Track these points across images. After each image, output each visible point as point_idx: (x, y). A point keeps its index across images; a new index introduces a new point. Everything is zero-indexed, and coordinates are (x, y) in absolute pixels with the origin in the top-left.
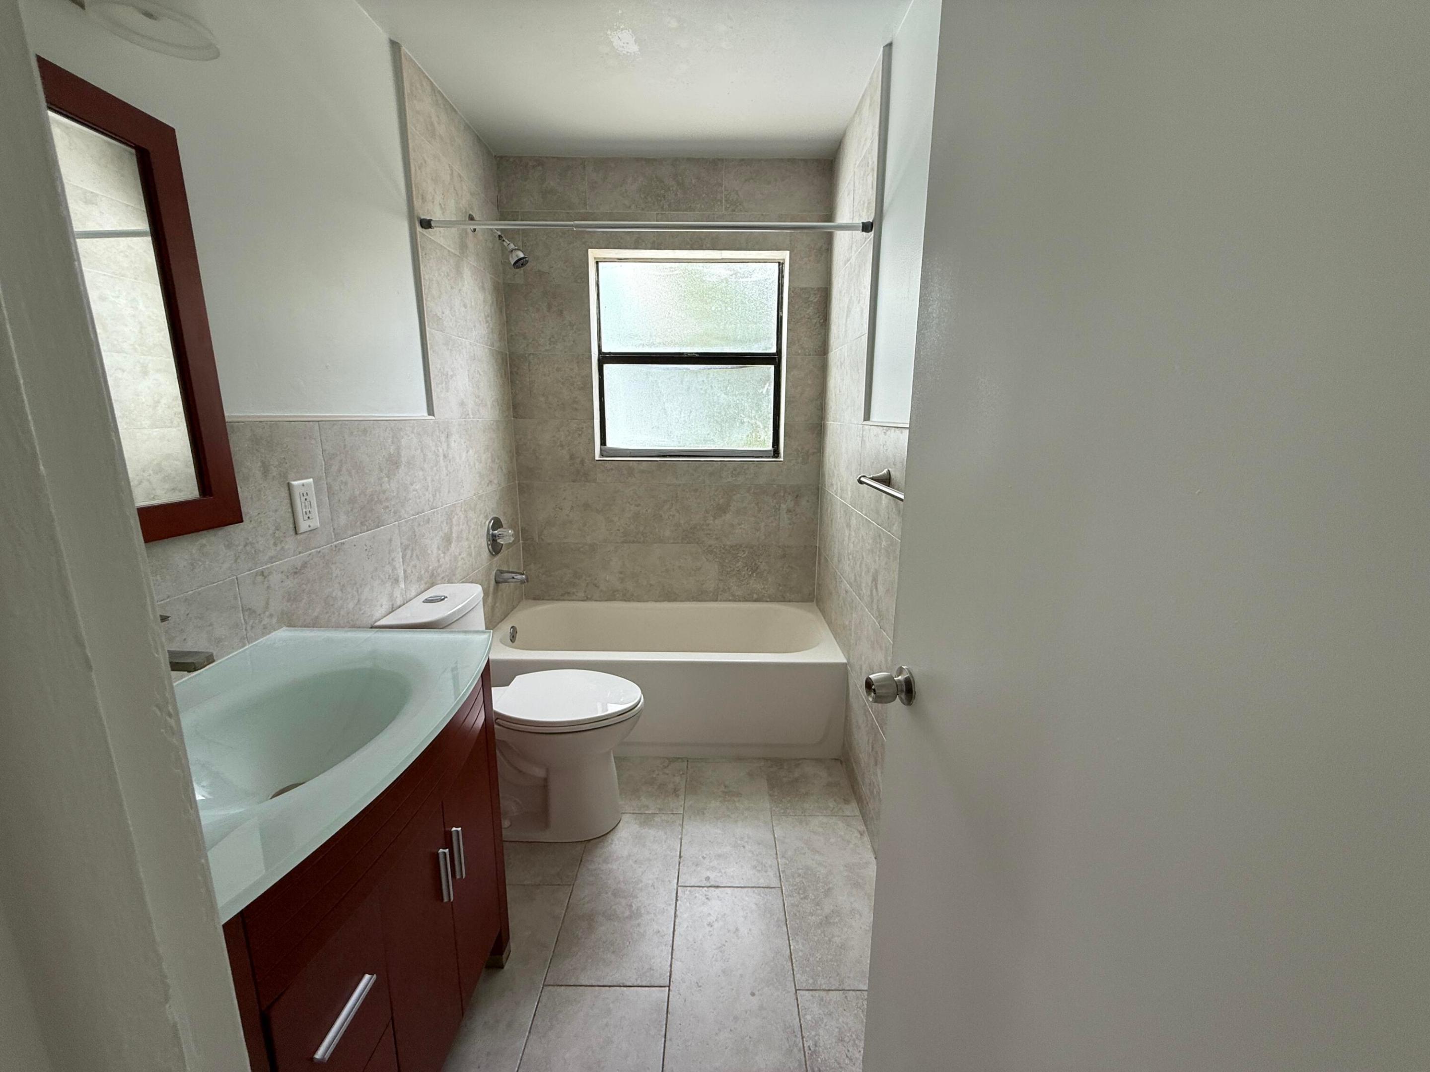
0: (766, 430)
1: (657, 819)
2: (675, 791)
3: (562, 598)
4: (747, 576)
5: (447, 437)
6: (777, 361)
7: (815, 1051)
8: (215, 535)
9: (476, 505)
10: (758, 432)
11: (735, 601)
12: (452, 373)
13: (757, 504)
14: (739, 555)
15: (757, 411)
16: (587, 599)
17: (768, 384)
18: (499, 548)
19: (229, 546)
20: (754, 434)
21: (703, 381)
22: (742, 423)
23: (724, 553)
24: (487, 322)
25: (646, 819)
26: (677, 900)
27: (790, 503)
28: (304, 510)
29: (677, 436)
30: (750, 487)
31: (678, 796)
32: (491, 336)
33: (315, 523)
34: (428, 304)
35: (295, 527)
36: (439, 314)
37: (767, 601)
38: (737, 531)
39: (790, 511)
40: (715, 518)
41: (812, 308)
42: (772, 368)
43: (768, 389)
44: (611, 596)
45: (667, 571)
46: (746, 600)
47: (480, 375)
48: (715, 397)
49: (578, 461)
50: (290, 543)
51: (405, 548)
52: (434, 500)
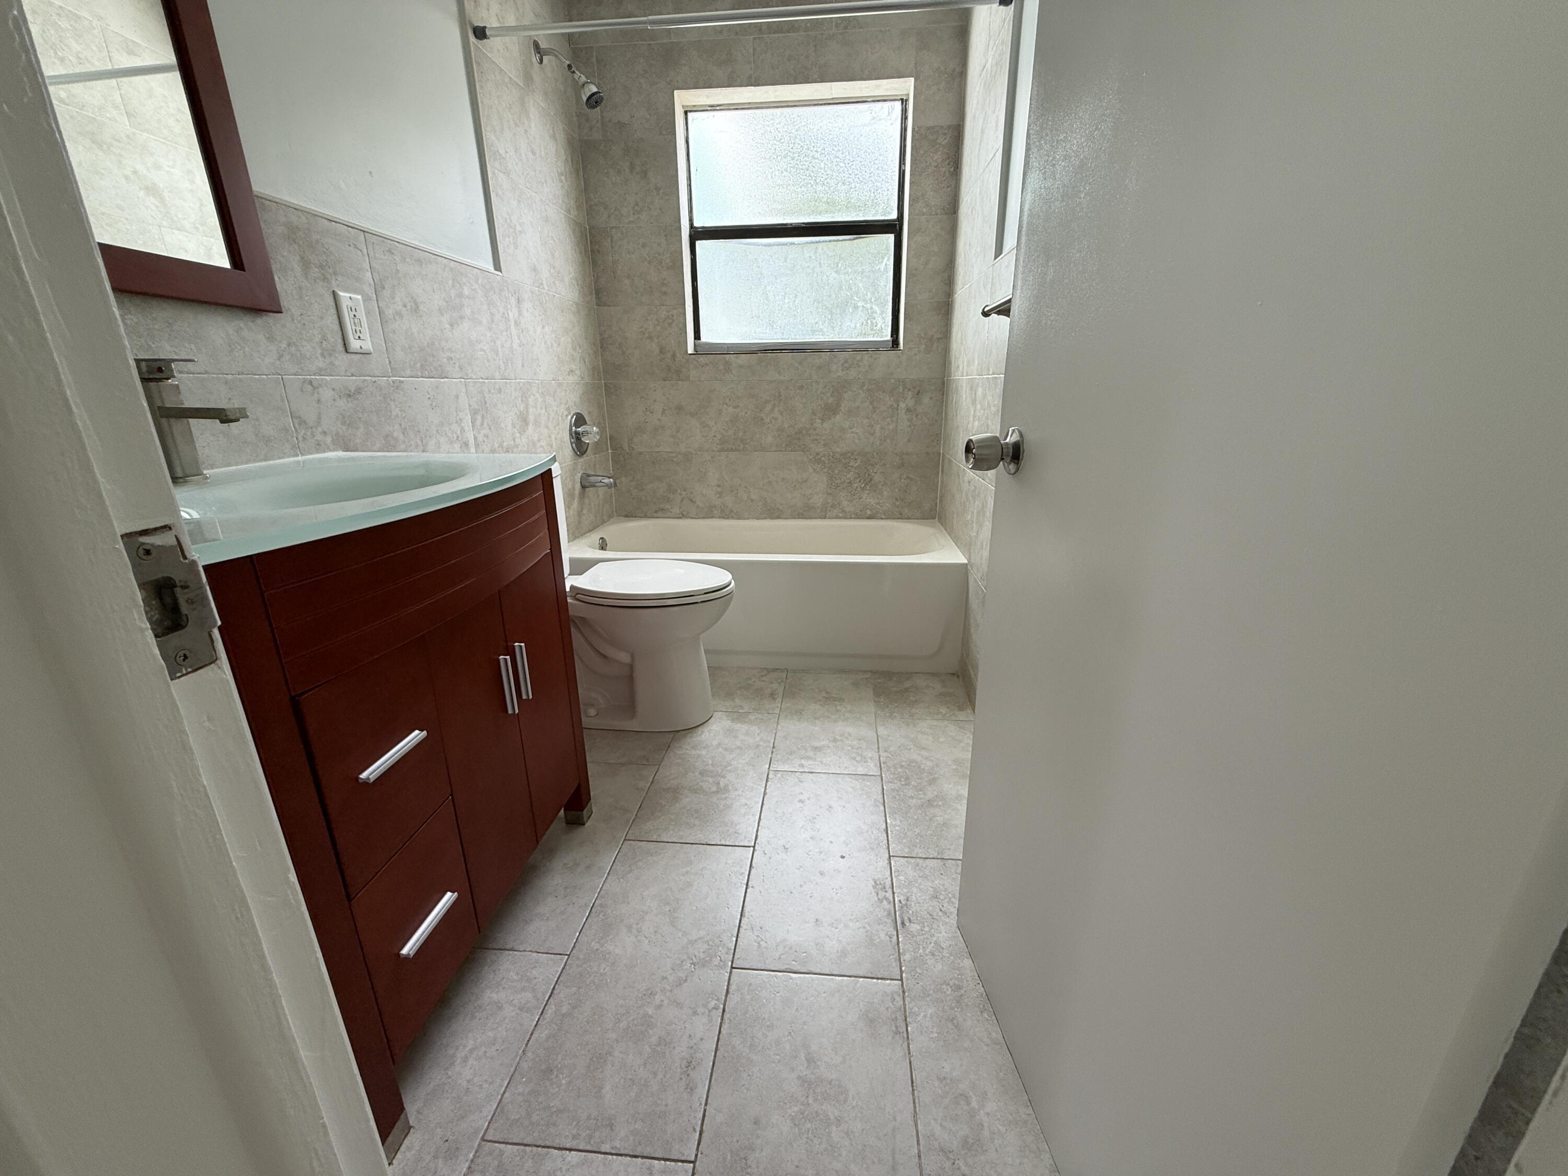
0: (884, 316)
1: (752, 717)
2: (773, 696)
3: (655, 515)
4: (859, 489)
5: (518, 302)
6: (898, 228)
7: (906, 904)
8: (253, 322)
9: (555, 392)
10: (875, 319)
11: (846, 518)
12: (520, 229)
13: (871, 403)
14: (851, 464)
15: (873, 293)
16: (682, 516)
17: (886, 258)
18: (585, 449)
19: (271, 339)
20: (869, 322)
21: (810, 257)
22: (856, 307)
23: (833, 462)
24: (561, 181)
25: (738, 716)
26: (767, 781)
27: (911, 403)
28: (354, 328)
29: (780, 327)
30: (863, 383)
31: (774, 699)
32: (566, 200)
33: (367, 345)
34: (488, 135)
35: (345, 344)
36: (502, 152)
37: (882, 519)
38: (848, 436)
39: (910, 411)
40: (823, 420)
41: (940, 153)
42: (891, 238)
43: (886, 264)
44: (709, 513)
45: (770, 483)
46: (858, 517)
47: (555, 241)
48: (825, 277)
49: (669, 355)
50: (342, 360)
51: (474, 413)
52: (506, 369)
